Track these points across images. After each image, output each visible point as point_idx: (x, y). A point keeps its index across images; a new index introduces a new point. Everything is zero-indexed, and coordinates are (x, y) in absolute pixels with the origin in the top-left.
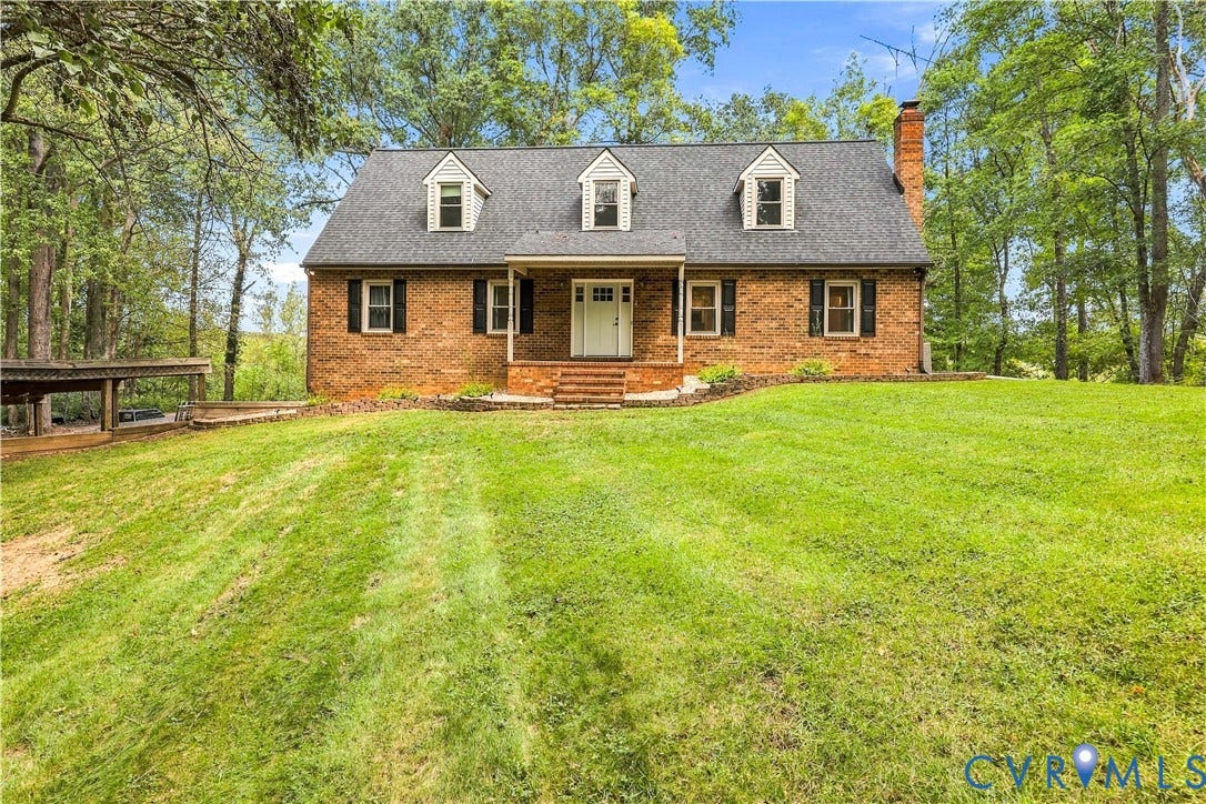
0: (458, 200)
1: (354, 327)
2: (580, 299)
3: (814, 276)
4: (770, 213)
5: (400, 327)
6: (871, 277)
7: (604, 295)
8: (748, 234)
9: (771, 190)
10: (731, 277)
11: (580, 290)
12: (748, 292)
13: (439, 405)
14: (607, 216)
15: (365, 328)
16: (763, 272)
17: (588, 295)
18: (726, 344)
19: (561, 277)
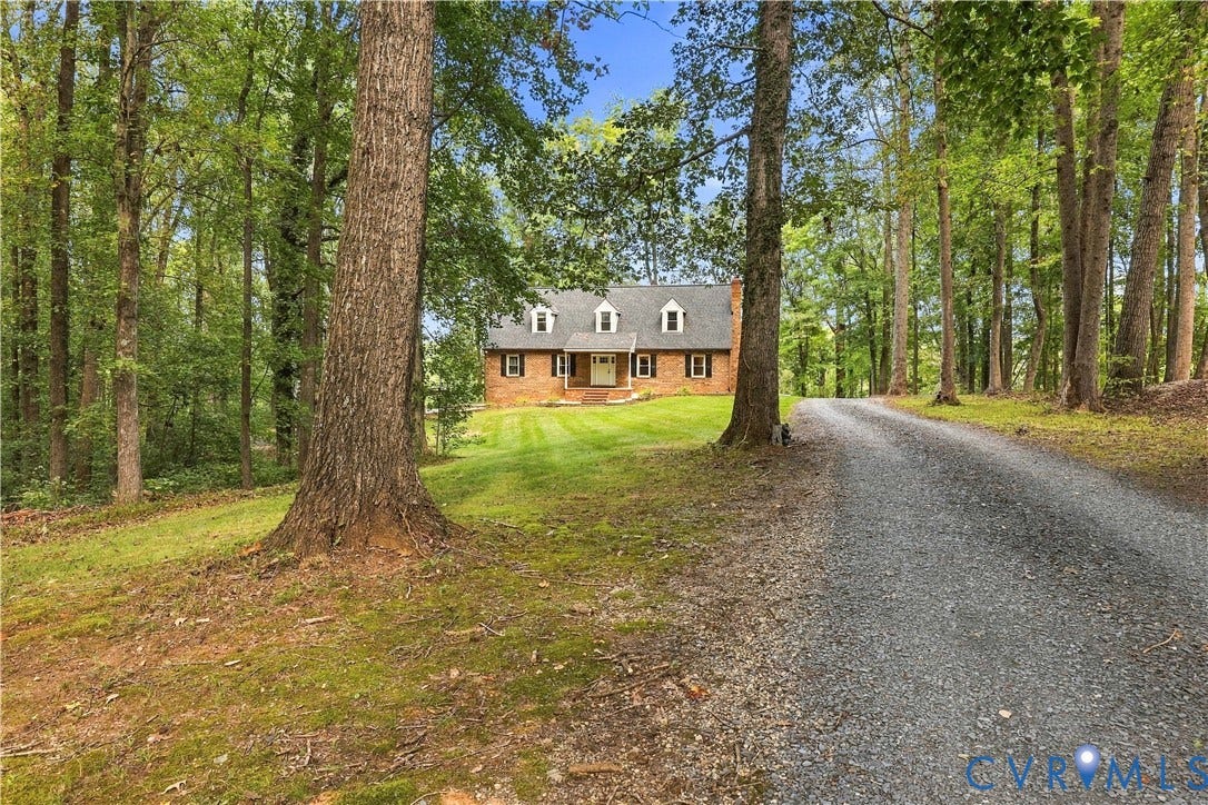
0: (544, 319)
1: (503, 374)
2: (595, 362)
3: (687, 353)
4: (672, 326)
5: (522, 374)
6: (710, 353)
7: (603, 360)
8: (662, 336)
9: (672, 315)
10: (654, 353)
11: (595, 358)
12: (661, 360)
13: (540, 405)
14: (606, 326)
15: (508, 374)
16: (667, 352)
17: (598, 360)
18: (653, 381)
19: (588, 354)
